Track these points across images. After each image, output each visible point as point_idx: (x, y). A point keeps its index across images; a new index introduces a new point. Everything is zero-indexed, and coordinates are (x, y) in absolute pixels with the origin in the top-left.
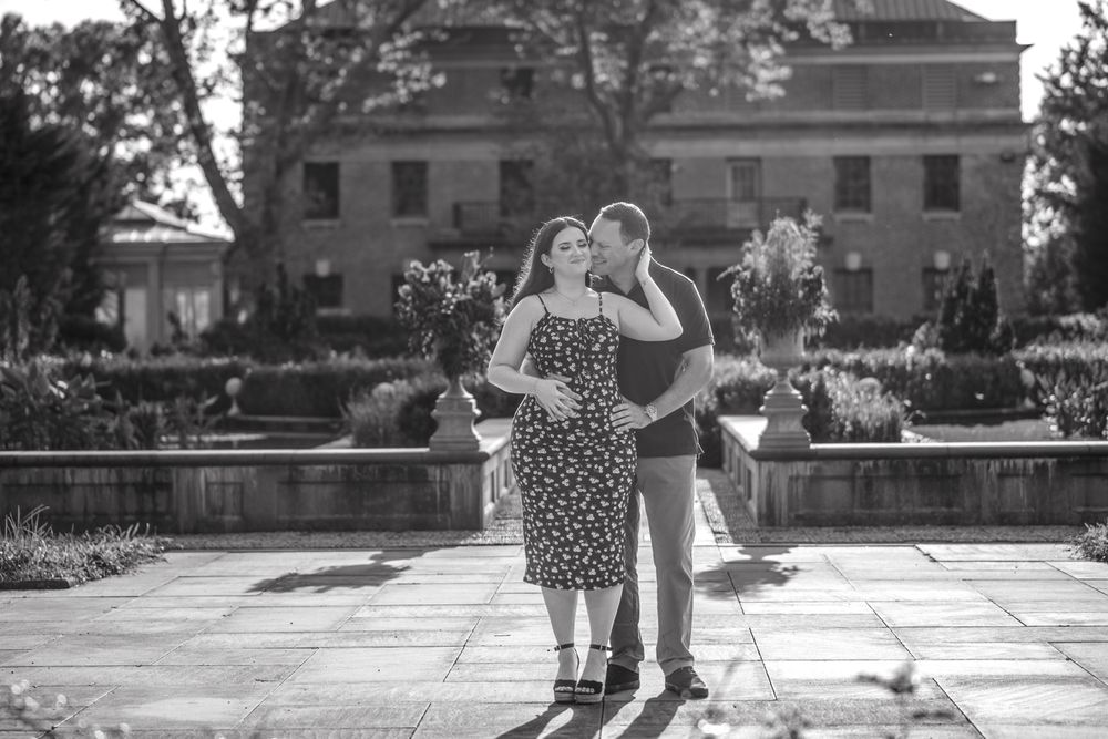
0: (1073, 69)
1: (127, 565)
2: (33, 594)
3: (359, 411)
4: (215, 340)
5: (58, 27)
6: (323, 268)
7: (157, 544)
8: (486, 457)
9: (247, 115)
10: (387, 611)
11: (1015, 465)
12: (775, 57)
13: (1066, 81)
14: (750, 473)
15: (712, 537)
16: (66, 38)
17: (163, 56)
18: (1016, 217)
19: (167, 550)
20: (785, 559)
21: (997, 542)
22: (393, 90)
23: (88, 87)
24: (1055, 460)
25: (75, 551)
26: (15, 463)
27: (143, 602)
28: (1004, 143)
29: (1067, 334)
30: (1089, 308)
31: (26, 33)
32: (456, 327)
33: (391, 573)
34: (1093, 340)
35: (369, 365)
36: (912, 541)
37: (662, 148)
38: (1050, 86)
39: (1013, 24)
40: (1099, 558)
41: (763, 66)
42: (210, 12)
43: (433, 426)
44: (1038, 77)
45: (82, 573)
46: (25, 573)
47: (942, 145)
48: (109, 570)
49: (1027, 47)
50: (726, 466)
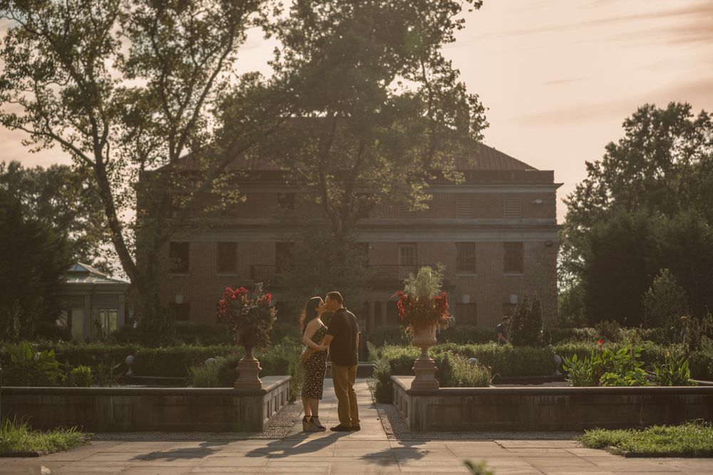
0: (584, 198)
1: (70, 446)
2: (19, 460)
3: (197, 372)
4: (120, 336)
5: (39, 168)
6: (179, 299)
7: (86, 436)
8: (265, 393)
9: (139, 216)
10: (210, 469)
11: (548, 398)
12: (424, 188)
13: (580, 204)
14: (407, 403)
15: (385, 436)
16: (43, 175)
17: (95, 184)
18: (553, 276)
19: (91, 440)
20: (421, 447)
21: (538, 439)
22: (219, 204)
23: (54, 202)
24: (569, 396)
25: (42, 439)
26: (11, 392)
27: (79, 464)
28: (547, 236)
29: (580, 338)
30: (591, 326)
31: (23, 172)
32: (250, 322)
33: (210, 452)
34: (593, 341)
35: (203, 349)
36: (493, 439)
37: (363, 237)
38: (571, 207)
39: (552, 172)
40: (591, 447)
41: (418, 193)
42: (121, 160)
43: (236, 375)
44: (564, 201)
45: (46, 449)
46: (17, 448)
47: (514, 237)
48: (61, 448)
49: (560, 185)
50: (394, 403)
